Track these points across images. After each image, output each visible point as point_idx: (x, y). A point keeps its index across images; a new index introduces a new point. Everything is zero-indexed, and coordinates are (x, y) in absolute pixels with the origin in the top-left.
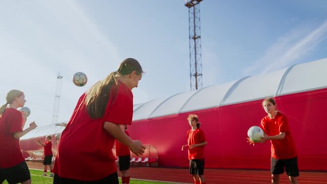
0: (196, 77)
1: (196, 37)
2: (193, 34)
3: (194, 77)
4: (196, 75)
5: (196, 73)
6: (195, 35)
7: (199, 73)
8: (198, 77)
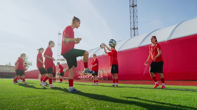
0: (134, 30)
1: (134, 5)
2: (132, 4)
3: (133, 30)
4: (134, 29)
5: (134, 28)
6: (133, 4)
7: (136, 27)
8: (135, 30)
